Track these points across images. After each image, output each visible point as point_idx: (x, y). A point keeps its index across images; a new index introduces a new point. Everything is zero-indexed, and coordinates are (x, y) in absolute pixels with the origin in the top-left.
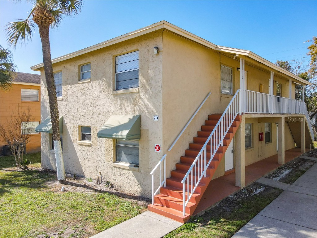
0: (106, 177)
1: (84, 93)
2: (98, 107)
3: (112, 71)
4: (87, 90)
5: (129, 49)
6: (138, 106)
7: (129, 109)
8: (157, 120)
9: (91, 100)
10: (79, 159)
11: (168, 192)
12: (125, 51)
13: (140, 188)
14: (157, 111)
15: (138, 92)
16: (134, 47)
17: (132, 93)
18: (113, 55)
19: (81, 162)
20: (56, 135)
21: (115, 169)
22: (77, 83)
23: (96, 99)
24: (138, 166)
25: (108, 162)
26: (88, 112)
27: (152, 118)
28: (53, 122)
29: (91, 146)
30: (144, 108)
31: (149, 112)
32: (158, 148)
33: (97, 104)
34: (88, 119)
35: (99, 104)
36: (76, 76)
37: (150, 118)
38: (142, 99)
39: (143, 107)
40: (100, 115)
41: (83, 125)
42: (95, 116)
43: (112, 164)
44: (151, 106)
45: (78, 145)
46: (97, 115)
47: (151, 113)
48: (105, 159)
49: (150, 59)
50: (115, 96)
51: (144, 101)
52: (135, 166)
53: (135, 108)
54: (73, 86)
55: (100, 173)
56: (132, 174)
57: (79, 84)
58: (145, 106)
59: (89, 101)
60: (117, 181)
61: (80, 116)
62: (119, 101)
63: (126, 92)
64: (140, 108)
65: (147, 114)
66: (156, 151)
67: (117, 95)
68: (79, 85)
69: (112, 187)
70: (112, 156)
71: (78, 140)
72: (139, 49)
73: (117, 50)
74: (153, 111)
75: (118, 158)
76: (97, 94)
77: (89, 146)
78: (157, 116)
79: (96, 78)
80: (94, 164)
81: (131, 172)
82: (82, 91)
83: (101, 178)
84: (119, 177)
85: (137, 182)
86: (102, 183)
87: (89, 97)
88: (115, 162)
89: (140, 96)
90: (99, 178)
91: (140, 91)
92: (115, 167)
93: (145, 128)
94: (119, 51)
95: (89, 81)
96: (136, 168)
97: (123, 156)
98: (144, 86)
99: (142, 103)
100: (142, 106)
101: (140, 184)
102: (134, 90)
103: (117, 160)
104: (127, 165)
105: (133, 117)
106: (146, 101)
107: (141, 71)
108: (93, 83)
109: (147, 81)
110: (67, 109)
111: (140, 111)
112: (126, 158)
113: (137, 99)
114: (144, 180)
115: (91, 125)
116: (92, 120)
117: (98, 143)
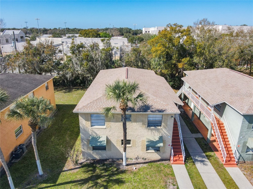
0: (141, 157)
2: (137, 133)
3: (146, 120)
7: (156, 134)
8: (170, 137)
14: (170, 135)
17: (159, 129)
21: (147, 153)
22: (120, 122)
25: (143, 152)
29: (131, 147)
31: (166, 135)
32: (169, 145)
33: (136, 131)
34: (129, 137)
36: (119, 119)
37: (167, 137)
40: (138, 136)
44: (167, 133)
45: (121, 147)
46: (136, 135)
48: (141, 151)
49: (168, 119)
50: (148, 129)
52: (157, 151)
53: (160, 134)
54: (116, 123)
55: (137, 156)
56: (156, 154)
57: (122, 122)
58: (165, 133)
60: (148, 157)
62: (150, 131)
63: (155, 128)
70: (145, 150)
74: (168, 135)
76: (136, 128)
80: (133, 153)
84: (149, 155)
88: (146, 151)
91: (163, 129)
93: (164, 140)
96: (159, 152)
97: (150, 148)
98: (165, 127)
99: (163, 132)
101: (160, 156)
102: (159, 127)
103: (147, 150)
104: (153, 151)
105: (160, 137)
106: (165, 132)
107: (164, 122)
108: (133, 123)
109: (167, 126)
110: (111, 132)
111: (162, 134)
112: (152, 149)
113: (161, 131)
114: (162, 154)
115: (131, 139)
116: (132, 137)
117: (136, 146)
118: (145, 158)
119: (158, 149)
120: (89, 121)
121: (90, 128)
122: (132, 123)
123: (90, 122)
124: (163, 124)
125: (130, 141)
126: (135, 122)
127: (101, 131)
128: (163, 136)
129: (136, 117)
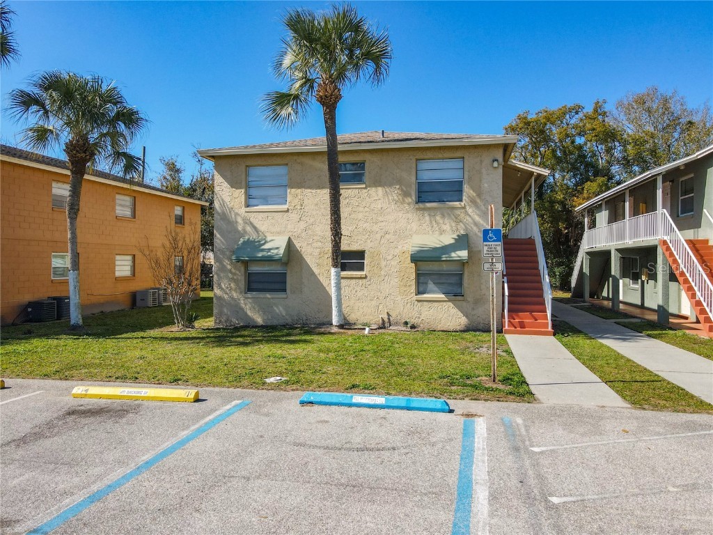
0: (399, 317)
2: (384, 224)
3: (412, 178)
4: (356, 199)
5: (448, 154)
6: (463, 224)
7: (447, 227)
9: (367, 214)
12: (440, 156)
13: (466, 320)
15: (464, 208)
16: (459, 154)
17: (454, 208)
18: (417, 157)
21: (419, 304)
24: (463, 296)
25: (404, 297)
26: (361, 230)
29: (366, 277)
33: (380, 219)
34: (359, 241)
35: (385, 220)
38: (470, 216)
39: (472, 226)
40: (386, 235)
42: (378, 236)
43: (413, 298)
46: (381, 234)
48: (398, 293)
49: (484, 171)
50: (420, 210)
51: (474, 218)
52: (455, 296)
53: (459, 227)
54: (318, 191)
55: (387, 313)
56: (452, 305)
58: (476, 224)
59: (360, 216)
60: (424, 319)
62: (427, 218)
64: (468, 226)
67: (425, 209)
69: (413, 327)
70: (413, 289)
72: (466, 157)
73: (424, 153)
75: (421, 289)
76: (379, 206)
77: (361, 278)
79: (377, 183)
80: (374, 303)
81: (450, 304)
83: (389, 319)
84: (427, 312)
85: (460, 314)
86: (390, 325)
87: (361, 209)
88: (417, 295)
89: (466, 212)
90: (383, 320)
91: (468, 208)
92: (419, 301)
93: (474, 249)
94: (429, 155)
95: (364, 186)
96: (459, 298)
97: (431, 285)
98: (473, 202)
99: (470, 220)
100: (470, 224)
101: (466, 315)
102: (457, 204)
103: (419, 293)
104: (442, 296)
105: (458, 236)
106: (477, 218)
107: (469, 183)
108: (372, 191)
109: (479, 195)
110: (302, 225)
111: (466, 229)
112: (436, 289)
113: (462, 215)
114: (473, 309)
115: (366, 249)
116: (369, 241)
117: (383, 273)
118: (412, 321)
119: (459, 291)
120: (241, 188)
121: (243, 210)
122: (365, 188)
123: (243, 191)
124: (468, 191)
125: (361, 255)
126: (376, 186)
127: (273, 221)
128: (471, 234)
129: (381, 168)
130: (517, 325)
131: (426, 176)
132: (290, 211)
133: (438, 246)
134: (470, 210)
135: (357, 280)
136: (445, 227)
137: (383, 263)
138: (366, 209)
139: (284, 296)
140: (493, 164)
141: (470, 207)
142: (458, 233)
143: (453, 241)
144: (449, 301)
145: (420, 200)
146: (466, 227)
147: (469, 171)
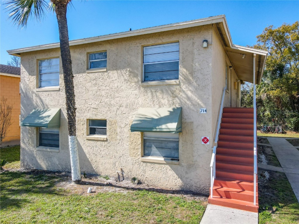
0: (129, 174)
1: (96, 84)
2: (118, 99)
3: (140, 61)
4: (100, 80)
5: (166, 39)
6: (178, 98)
7: (165, 101)
8: (205, 112)
9: (107, 91)
10: (88, 156)
11: (222, 183)
12: (160, 42)
13: (181, 182)
14: (205, 104)
15: (179, 85)
16: (174, 39)
18: (142, 44)
19: (90, 159)
20: (73, 130)
21: (144, 164)
22: (84, 72)
23: (116, 90)
24: (179, 160)
25: (133, 158)
26: (103, 104)
27: (197, 111)
28: (71, 114)
29: (107, 140)
30: (186, 101)
31: (194, 105)
32: (205, 140)
33: (117, 95)
34: (102, 112)
35: (120, 96)
36: (83, 64)
37: (196, 110)
38: (184, 91)
40: (121, 108)
41: (94, 118)
42: (115, 109)
43: (140, 160)
44: (196, 99)
45: (86, 141)
46: (117, 107)
47: (196, 105)
48: (129, 154)
49: (195, 51)
50: (145, 87)
51: (187, 93)
52: (172, 160)
53: (175, 101)
55: (121, 169)
56: (169, 168)
57: (88, 73)
58: (189, 98)
59: (103, 93)
60: (147, 177)
61: (89, 108)
63: (161, 83)
64: (182, 100)
65: (192, 107)
66: (203, 143)
67: (147, 87)
68: (88, 75)
69: (139, 183)
70: (140, 152)
71: (85, 134)
72: (181, 41)
73: (148, 40)
74: (199, 104)
75: (147, 152)
76: (116, 85)
77: (103, 141)
78: (205, 109)
79: (116, 67)
80: (112, 161)
81: (167, 166)
82: (92, 81)
83: (123, 174)
84: (150, 172)
85: (176, 176)
86: (123, 180)
87: (104, 88)
88: (142, 157)
89: (181, 88)
90: (119, 175)
91: (182, 84)
92: (144, 162)
93: (188, 121)
94: (151, 41)
95: (105, 70)
97: (154, 149)
98: (186, 79)
99: (184, 95)
100: (184, 99)
101: (181, 177)
102: (173, 82)
103: (145, 154)
104: (162, 159)
105: (174, 109)
106: (190, 94)
108: (111, 73)
109: (192, 73)
111: (181, 103)
112: (158, 152)
113: (177, 91)
114: (187, 173)
115: (107, 118)
116: (109, 112)
117: (118, 137)
118: (139, 178)
119: (176, 156)
120: (34, 75)
121: (36, 90)
122: (106, 71)
123: (35, 77)
124: (182, 70)
126: (113, 70)
127: (51, 98)
128: (185, 108)
129: (117, 55)
130: (223, 194)
131: (151, 60)
132: (61, 90)
133: (156, 117)
134: (184, 87)
135: (101, 142)
136: (163, 101)
137: (118, 130)
138: (107, 88)
139: (57, 151)
140: (203, 45)
141: (184, 83)
142: (174, 107)
143: (167, 114)
144: (167, 164)
145: (146, 79)
146: (180, 101)
147: (183, 53)
